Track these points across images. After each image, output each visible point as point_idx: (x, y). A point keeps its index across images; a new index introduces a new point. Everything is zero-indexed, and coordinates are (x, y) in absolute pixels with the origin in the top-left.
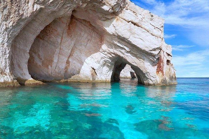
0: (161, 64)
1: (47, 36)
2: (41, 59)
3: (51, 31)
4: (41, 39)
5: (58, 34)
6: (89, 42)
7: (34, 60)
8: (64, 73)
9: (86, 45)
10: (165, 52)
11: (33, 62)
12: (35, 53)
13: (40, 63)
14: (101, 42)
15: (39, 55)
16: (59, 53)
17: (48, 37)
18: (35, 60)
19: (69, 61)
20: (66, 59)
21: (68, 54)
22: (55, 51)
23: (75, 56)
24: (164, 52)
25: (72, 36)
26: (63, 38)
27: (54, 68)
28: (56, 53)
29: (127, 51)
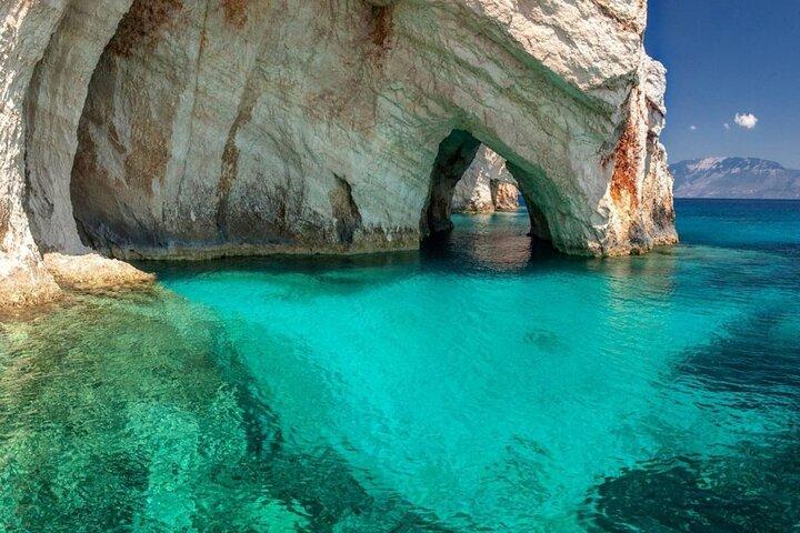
0: (630, 151)
1: (143, 34)
2: (122, 149)
3: (156, 9)
4: (119, 53)
5: (186, 20)
6: (322, 44)
7: (94, 158)
8: (215, 211)
9: (310, 59)
10: (642, 97)
11: (92, 169)
12: (99, 123)
13: (116, 171)
14: (379, 42)
15: (112, 131)
16: (193, 114)
17: (146, 40)
18: (100, 157)
19: (234, 149)
20: (224, 139)
21: (232, 114)
22: (178, 101)
23: (258, 122)
24: (639, 93)
25: (245, 19)
26: (208, 36)
27: (174, 190)
28: (180, 113)
29: (497, 87)
